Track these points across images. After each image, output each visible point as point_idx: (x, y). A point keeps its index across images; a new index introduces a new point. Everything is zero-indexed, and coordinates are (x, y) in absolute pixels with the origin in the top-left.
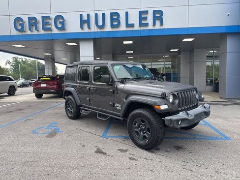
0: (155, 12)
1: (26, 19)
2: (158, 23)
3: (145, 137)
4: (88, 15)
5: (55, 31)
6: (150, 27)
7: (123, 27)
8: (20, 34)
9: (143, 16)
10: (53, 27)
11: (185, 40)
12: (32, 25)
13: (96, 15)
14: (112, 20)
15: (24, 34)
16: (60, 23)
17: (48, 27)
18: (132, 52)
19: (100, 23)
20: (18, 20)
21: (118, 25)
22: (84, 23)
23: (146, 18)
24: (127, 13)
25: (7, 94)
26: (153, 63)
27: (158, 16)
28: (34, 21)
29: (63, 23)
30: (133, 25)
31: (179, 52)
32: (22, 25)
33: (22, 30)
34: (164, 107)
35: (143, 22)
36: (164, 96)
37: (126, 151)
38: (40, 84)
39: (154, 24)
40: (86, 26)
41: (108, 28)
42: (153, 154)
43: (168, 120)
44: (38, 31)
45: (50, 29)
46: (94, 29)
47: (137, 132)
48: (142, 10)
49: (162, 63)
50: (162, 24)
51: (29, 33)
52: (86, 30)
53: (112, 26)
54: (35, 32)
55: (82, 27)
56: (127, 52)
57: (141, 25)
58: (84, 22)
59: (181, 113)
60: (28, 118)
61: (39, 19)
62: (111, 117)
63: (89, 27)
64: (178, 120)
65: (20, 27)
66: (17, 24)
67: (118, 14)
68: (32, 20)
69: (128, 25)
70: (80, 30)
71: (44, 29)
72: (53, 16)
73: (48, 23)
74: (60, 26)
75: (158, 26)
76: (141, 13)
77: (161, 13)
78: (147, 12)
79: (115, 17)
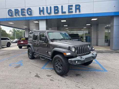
0: (76, 6)
1: (13, 10)
2: (78, 11)
3: (60, 69)
4: (43, 8)
5: (27, 16)
6: (74, 13)
7: (60, 14)
8: (11, 17)
9: (70, 8)
10: (26, 14)
11: (93, 19)
12: (17, 13)
13: (47, 7)
14: (55, 10)
16: (30, 12)
17: (24, 14)
18: (67, 26)
19: (49, 12)
20: (10, 11)
21: (58, 13)
22: (41, 12)
23: (72, 9)
24: (62, 6)
25: (6, 46)
26: (78, 31)
27: (78, 7)
28: (17, 11)
29: (31, 12)
30: (65, 12)
31: (91, 26)
32: (12, 13)
33: (12, 16)
34: (68, 54)
35: (70, 11)
36: (69, 48)
37: (50, 76)
38: (21, 41)
39: (76, 12)
40: (42, 13)
41: (53, 14)
42: (63, 78)
43: (70, 60)
44: (19, 16)
45: (25, 15)
46: (46, 14)
47: (57, 66)
48: (70, 5)
49: (83, 31)
50: (80, 12)
51: (15, 17)
52: (42, 15)
53: (55, 13)
54: (18, 17)
55: (40, 14)
56: (64, 26)
57: (69, 12)
58: (41, 11)
59: (78, 57)
60: (10, 58)
61: (20, 10)
62: (47, 58)
63: (43, 14)
64: (75, 61)
65: (11, 14)
66: (9, 13)
67: (57, 7)
68: (16, 11)
69: (63, 12)
70: (39, 15)
71: (22, 15)
72: (26, 9)
73: (24, 12)
74: (29, 13)
75: (78, 13)
76: (69, 6)
77: (79, 6)
78: (72, 6)
79: (56, 9)
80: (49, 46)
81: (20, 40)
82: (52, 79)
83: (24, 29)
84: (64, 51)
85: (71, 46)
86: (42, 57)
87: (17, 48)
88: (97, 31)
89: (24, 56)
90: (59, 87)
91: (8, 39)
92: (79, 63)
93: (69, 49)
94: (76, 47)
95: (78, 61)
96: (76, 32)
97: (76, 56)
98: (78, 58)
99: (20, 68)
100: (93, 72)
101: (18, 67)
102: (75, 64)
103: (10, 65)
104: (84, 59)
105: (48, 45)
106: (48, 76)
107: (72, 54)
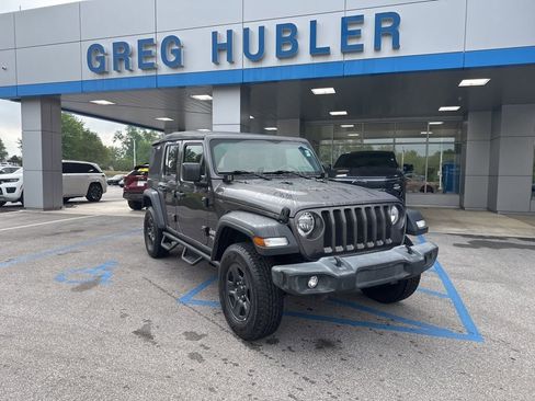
0: (379, 18)
1: (108, 47)
2: (387, 43)
3: (242, 312)
4: (230, 33)
5: (164, 70)
6: (369, 53)
7: (305, 57)
8: (97, 77)
9: (350, 29)
10: (159, 62)
11: (465, 83)
12: (121, 60)
13: (246, 31)
14: (280, 42)
15: (105, 77)
16: (173, 52)
17: (150, 61)
18: (345, 113)
19: (255, 50)
20: (95, 49)
21: (294, 53)
22: (220, 50)
23: (357, 34)
24: (313, 24)
26: (398, 140)
27: (389, 25)
28: (123, 52)
29: (178, 53)
30: (326, 52)
31: (463, 113)
32: (102, 60)
33: (101, 71)
34: (276, 242)
35: (352, 43)
38: (137, 180)
39: (377, 47)
40: (224, 56)
41: (271, 60)
44: (131, 71)
45: (152, 67)
46: (242, 63)
47: (232, 296)
48: (349, 14)
49: (424, 140)
50: (396, 46)
51: (114, 75)
52: (225, 66)
53: (280, 55)
54: (127, 74)
55: (215, 60)
56: (333, 113)
57: (345, 49)
58: (221, 48)
59: (322, 259)
61: (133, 44)
63: (230, 60)
65: (98, 65)
66: (93, 59)
67: (292, 27)
68: (121, 48)
69: (315, 51)
70: (212, 67)
71: (141, 66)
72: (160, 39)
73: (150, 55)
74: (172, 58)
75: (387, 50)
76: (345, 22)
77: (395, 18)
78: (359, 19)
79: (288, 35)
80: (211, 203)
81: (136, 173)
82: (201, 351)
83: (163, 127)
84: (255, 226)
85: (293, 204)
86: (188, 253)
87: (123, 207)
88: (494, 138)
89: (134, 244)
90: (211, 389)
91: (96, 171)
92: (322, 290)
93: (285, 218)
94: (319, 212)
95: (322, 277)
96: (391, 140)
97: (316, 257)
98: (324, 265)
99: (92, 293)
100: (407, 334)
101: (85, 286)
102: (306, 292)
103: (60, 279)
104: (349, 268)
105: (207, 200)
106: (192, 336)
107: (294, 243)
